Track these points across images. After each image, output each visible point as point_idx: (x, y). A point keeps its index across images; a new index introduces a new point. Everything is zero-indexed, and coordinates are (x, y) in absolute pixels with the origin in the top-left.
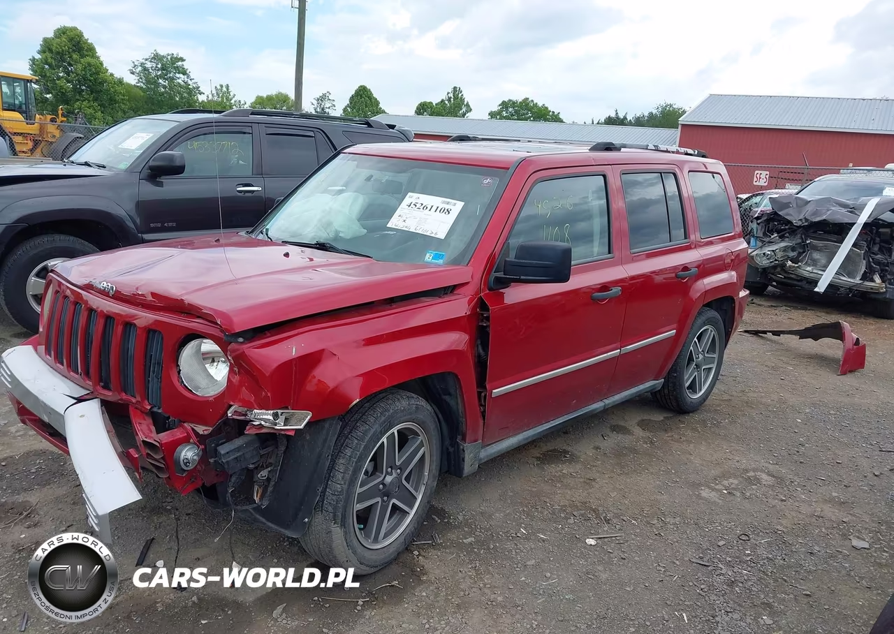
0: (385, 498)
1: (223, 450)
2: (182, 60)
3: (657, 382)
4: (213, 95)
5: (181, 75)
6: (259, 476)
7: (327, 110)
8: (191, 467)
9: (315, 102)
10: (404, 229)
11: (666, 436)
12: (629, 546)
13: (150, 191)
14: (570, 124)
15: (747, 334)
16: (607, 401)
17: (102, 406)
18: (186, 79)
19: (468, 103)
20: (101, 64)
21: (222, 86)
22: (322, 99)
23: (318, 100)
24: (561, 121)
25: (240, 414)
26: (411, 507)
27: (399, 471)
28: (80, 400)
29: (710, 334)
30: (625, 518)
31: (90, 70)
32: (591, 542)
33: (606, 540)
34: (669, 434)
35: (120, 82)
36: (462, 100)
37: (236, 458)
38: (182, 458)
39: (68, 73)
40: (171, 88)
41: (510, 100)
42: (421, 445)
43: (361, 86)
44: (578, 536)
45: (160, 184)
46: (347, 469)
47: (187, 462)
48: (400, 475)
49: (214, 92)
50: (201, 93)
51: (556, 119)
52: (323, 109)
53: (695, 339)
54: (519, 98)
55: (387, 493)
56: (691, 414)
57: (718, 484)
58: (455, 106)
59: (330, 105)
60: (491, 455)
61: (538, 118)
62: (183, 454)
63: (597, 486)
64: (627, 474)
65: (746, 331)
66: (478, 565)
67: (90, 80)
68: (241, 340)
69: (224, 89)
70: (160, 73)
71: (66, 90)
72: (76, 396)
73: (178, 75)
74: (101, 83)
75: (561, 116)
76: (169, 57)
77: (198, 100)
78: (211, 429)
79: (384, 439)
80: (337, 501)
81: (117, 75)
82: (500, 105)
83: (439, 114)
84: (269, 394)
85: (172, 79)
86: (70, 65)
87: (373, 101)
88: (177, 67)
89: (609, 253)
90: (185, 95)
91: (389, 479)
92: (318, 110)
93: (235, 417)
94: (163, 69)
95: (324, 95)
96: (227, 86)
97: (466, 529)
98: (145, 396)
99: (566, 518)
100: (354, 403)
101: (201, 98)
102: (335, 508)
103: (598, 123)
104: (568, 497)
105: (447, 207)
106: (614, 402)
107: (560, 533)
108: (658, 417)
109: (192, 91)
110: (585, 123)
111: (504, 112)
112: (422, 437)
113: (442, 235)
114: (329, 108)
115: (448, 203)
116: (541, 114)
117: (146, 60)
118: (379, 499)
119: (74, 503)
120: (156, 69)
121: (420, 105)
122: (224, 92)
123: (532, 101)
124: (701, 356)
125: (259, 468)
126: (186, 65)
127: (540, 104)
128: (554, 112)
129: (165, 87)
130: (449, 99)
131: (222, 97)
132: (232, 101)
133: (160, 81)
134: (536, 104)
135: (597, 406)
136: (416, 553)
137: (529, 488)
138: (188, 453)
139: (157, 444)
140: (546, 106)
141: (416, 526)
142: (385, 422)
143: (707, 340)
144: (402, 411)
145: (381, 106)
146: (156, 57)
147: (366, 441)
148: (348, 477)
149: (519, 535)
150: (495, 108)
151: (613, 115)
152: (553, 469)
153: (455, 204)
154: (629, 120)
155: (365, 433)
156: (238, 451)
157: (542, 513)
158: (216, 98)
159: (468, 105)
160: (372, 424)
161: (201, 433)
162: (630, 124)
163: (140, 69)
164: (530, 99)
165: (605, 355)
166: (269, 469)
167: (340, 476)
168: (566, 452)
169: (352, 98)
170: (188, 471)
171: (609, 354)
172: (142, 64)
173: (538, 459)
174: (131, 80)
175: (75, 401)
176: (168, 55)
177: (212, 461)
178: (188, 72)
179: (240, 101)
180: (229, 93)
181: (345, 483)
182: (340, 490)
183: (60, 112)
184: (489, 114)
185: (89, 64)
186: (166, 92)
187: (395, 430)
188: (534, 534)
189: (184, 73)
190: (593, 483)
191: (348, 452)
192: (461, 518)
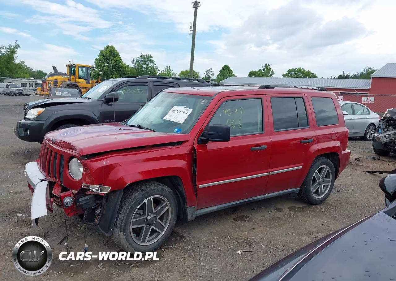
0: (148, 225)
1: (80, 200)
2: (152, 57)
3: (296, 189)
4: (164, 71)
5: (151, 63)
6: (97, 211)
7: (210, 76)
8: (69, 205)
9: (205, 73)
10: (169, 120)
11: (299, 214)
12: (256, 256)
13: (106, 108)
14: (321, 79)
15: (367, 173)
16: (266, 196)
17: (48, 183)
18: (153, 65)
19: (272, 70)
20: (121, 60)
21: (167, 67)
22: (209, 71)
23: (207, 72)
24: (317, 77)
25: (86, 186)
26: (162, 230)
27: (155, 215)
28: (42, 181)
29: (326, 170)
30: (260, 245)
31: (117, 62)
32: (239, 252)
33: (247, 252)
34: (301, 213)
35: (128, 67)
36: (270, 69)
37: (86, 203)
38: (65, 201)
39: (108, 64)
40: (147, 68)
41: (292, 69)
42: (166, 205)
43: (225, 65)
44: (234, 250)
45: (111, 105)
46: (126, 211)
47: (67, 203)
48: (155, 217)
49: (164, 70)
50: (159, 70)
51: (314, 76)
52: (209, 76)
53: (316, 171)
54: (297, 68)
55: (149, 224)
56: (316, 205)
57: (312, 235)
58: (266, 72)
59: (212, 74)
60: (202, 213)
61: (306, 76)
62: (66, 200)
63: (255, 231)
64: (272, 228)
65: (367, 172)
66: (186, 256)
67: (117, 66)
68: (86, 158)
69: (168, 68)
70: (143, 62)
71: (107, 71)
72: (41, 179)
73: (150, 63)
74: (121, 68)
75: (317, 75)
76: (147, 56)
77: (157, 73)
78: (77, 192)
79: (146, 201)
80: (122, 223)
81: (127, 64)
82: (288, 71)
83: (259, 76)
84: (94, 179)
85: (148, 65)
86: (110, 61)
87: (230, 71)
88: (150, 60)
89: (263, 131)
90: (153, 71)
91: (149, 218)
92: (207, 76)
93: (84, 187)
94: (144, 61)
95: (209, 69)
96: (170, 67)
97: (188, 243)
98: (59, 180)
99: (234, 243)
100: (128, 184)
101: (159, 72)
102: (121, 226)
103: (334, 78)
104: (239, 235)
105: (186, 111)
106: (270, 196)
107: (228, 248)
108: (300, 206)
109: (155, 70)
110: (328, 78)
111: (290, 74)
112: (167, 202)
113: (182, 122)
114: (211, 75)
115: (187, 110)
116: (307, 75)
117: (138, 58)
118: (144, 225)
119: (47, 221)
120: (142, 61)
121: (250, 72)
122: (168, 69)
123: (303, 69)
124: (321, 179)
125: (96, 209)
126: (153, 59)
127: (307, 70)
128: (313, 74)
129: (145, 68)
130: (264, 70)
131: (167, 72)
132: (171, 73)
133: (143, 66)
134: (305, 70)
135: (261, 197)
136: (163, 250)
137: (224, 230)
138: (68, 200)
139: (58, 196)
140: (310, 71)
141: (164, 239)
142: (145, 194)
143: (324, 172)
144: (154, 190)
145: (233, 73)
146: (142, 56)
147: (135, 200)
148: (126, 214)
149: (209, 247)
150: (285, 73)
151: (342, 74)
152: (238, 223)
153: (189, 110)
154: (351, 76)
155: (135, 197)
156: (86, 201)
157: (224, 239)
158: (165, 72)
159: (272, 71)
160: (139, 194)
161: (74, 193)
162: (351, 78)
163: (135, 61)
164: (302, 68)
165: (261, 174)
166: (100, 209)
167: (123, 213)
168: (248, 217)
169: (221, 71)
170: (68, 207)
171: (262, 174)
172: (136, 59)
173: (234, 219)
174: (132, 66)
175: (41, 181)
176: (147, 55)
177: (78, 204)
178: (154, 62)
179: (174, 73)
180: (170, 70)
181: (125, 216)
182: (123, 219)
183: (99, 79)
184: (283, 75)
185: (117, 60)
186: (145, 70)
187: (151, 198)
188: (216, 247)
189: (152, 62)
190: (253, 230)
191: (127, 204)
192: (188, 238)
